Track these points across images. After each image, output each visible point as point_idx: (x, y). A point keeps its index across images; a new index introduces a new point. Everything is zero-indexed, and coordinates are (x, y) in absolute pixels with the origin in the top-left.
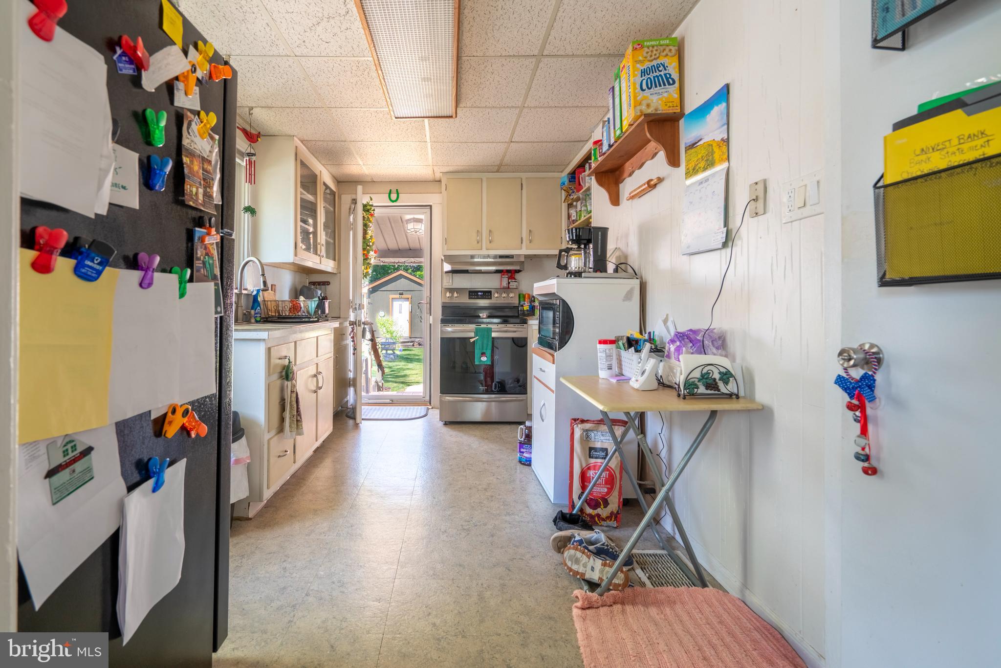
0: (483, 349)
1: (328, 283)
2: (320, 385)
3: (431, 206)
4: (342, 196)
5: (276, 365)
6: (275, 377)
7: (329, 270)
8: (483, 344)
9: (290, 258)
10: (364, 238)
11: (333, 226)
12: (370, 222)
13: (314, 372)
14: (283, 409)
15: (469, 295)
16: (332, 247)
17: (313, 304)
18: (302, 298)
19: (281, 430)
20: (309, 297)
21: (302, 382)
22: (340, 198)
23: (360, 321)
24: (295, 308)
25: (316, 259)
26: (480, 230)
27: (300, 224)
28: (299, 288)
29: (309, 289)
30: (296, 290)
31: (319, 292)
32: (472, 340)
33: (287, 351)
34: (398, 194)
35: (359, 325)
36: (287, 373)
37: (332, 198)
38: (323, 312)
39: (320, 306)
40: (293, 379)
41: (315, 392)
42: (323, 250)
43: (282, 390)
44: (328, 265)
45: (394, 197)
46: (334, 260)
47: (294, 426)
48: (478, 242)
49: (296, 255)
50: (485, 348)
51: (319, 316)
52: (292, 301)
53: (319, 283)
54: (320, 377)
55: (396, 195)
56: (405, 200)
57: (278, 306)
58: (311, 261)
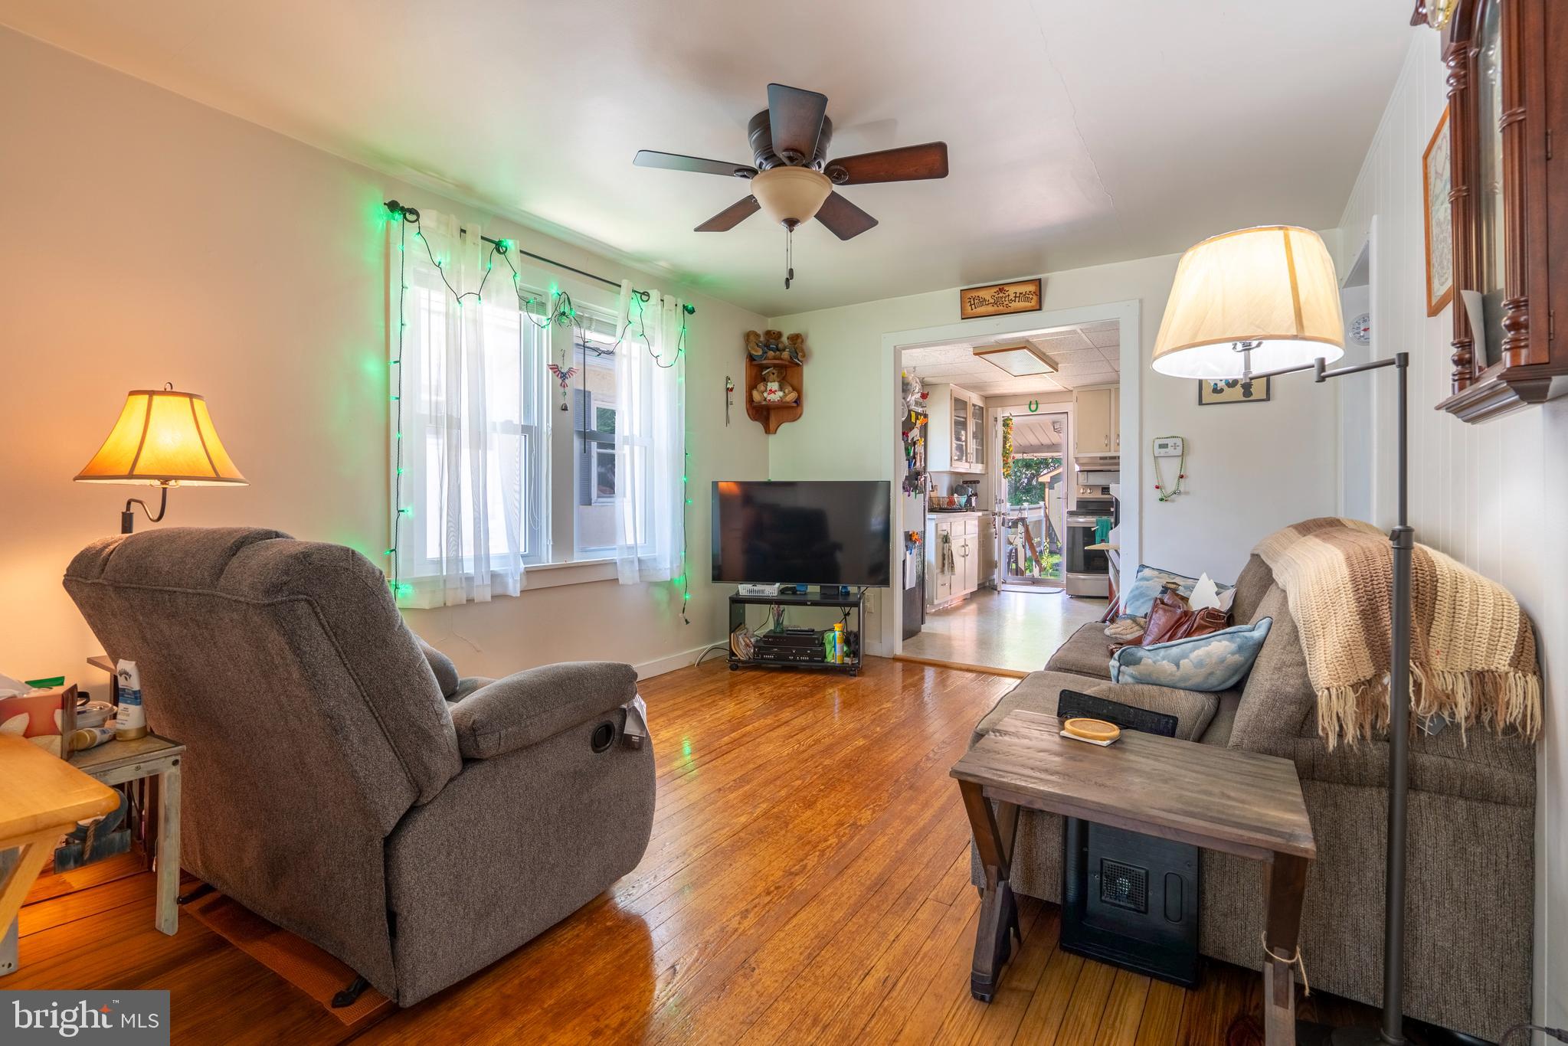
0: (1102, 536)
1: (978, 482)
2: (967, 553)
3: (1067, 413)
4: (990, 409)
5: (940, 535)
6: (940, 540)
7: (978, 472)
8: (1102, 532)
9: (947, 468)
10: (1004, 447)
11: (981, 435)
12: (1009, 434)
13: (963, 544)
14: (944, 559)
15: (1102, 491)
16: (980, 452)
17: (963, 500)
18: (956, 495)
19: (943, 571)
20: (960, 494)
21: (955, 546)
22: (987, 411)
23: (1000, 513)
24: (951, 502)
25: (967, 465)
26: (1108, 435)
27: (954, 441)
28: (954, 487)
29: (962, 487)
30: (952, 489)
31: (970, 490)
32: (1093, 529)
33: (945, 526)
34: (1037, 404)
35: (999, 516)
36: (946, 539)
37: (980, 413)
38: (971, 505)
39: (969, 501)
40: (949, 543)
41: (963, 556)
42: (973, 458)
43: (943, 549)
44: (977, 468)
45: (1033, 407)
46: (983, 463)
47: (950, 569)
48: (1106, 445)
49: (951, 465)
50: (1104, 535)
51: (968, 507)
52: (949, 498)
53: (971, 482)
54: (967, 548)
55: (1035, 406)
56: (1043, 409)
57: (939, 501)
58: (962, 467)
